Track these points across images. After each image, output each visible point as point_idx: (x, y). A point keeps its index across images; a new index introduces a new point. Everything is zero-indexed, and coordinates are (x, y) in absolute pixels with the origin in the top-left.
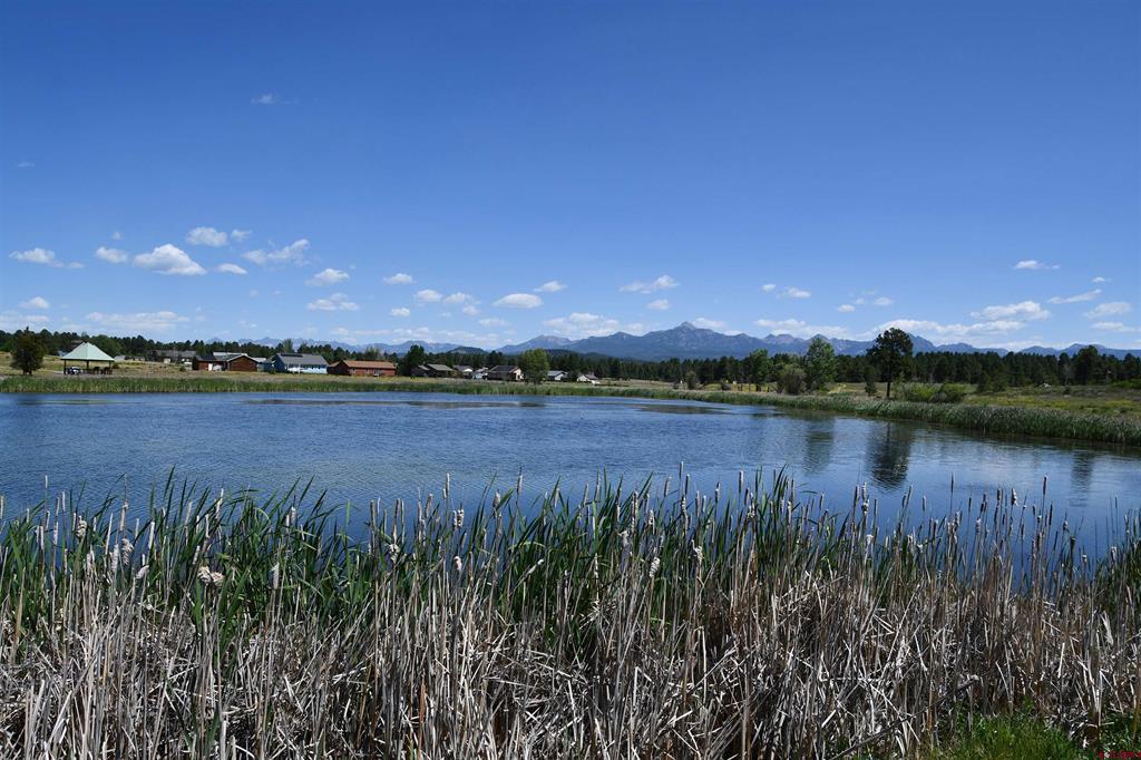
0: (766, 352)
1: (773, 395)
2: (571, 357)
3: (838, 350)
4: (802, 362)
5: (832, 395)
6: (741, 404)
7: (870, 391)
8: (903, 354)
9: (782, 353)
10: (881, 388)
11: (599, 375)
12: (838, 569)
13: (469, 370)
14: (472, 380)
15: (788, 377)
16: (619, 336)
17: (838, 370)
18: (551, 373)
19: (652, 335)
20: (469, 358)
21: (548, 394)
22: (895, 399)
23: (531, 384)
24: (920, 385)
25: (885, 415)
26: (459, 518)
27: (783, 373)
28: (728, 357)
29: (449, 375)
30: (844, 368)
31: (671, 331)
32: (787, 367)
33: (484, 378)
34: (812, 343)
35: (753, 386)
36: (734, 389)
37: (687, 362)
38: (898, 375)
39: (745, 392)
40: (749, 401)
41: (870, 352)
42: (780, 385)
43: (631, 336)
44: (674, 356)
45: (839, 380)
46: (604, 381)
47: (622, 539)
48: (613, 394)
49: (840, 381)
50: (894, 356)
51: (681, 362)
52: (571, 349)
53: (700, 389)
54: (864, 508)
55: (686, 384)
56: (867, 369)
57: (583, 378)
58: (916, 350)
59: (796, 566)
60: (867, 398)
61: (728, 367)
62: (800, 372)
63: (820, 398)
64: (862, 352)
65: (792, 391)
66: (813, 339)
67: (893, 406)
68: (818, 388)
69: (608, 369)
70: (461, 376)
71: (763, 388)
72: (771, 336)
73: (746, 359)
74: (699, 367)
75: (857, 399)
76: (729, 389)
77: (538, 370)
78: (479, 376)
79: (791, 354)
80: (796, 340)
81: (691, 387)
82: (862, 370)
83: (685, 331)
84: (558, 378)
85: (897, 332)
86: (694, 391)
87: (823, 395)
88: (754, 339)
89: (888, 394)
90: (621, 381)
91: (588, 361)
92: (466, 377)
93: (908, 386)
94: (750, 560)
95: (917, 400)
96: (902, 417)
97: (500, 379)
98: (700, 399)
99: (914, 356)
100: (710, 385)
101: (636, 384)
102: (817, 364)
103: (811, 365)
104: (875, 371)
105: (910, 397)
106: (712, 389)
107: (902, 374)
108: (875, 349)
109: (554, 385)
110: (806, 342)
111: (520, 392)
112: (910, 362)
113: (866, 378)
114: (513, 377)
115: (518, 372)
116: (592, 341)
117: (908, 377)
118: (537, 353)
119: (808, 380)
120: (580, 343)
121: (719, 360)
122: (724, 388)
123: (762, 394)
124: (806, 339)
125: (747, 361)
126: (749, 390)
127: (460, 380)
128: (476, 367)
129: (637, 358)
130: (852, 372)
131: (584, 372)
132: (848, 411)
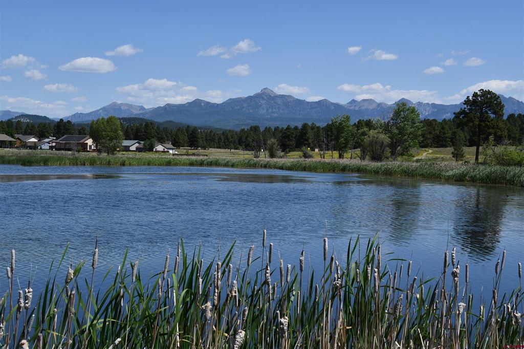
0: (348, 118)
1: (357, 162)
2: (146, 125)
3: (424, 114)
4: (386, 128)
5: (417, 161)
6: (324, 172)
7: (458, 156)
8: (492, 116)
9: (366, 118)
10: (469, 152)
11: (176, 144)
12: (430, 340)
13: (34, 140)
14: (38, 151)
15: (373, 143)
16: (197, 103)
17: (423, 135)
18: (126, 143)
19: (232, 103)
20: (33, 126)
21: (123, 164)
22: (484, 163)
23: (104, 155)
24: (512, 149)
25: (473, 180)
26: (26, 298)
27: (367, 140)
28: (310, 124)
29: (11, 145)
30: (430, 133)
31: (250, 97)
32: (372, 132)
33: (51, 148)
34: (396, 108)
35: (336, 154)
36: (316, 156)
37: (268, 130)
38: (487, 139)
39: (327, 160)
40: (332, 168)
41: (457, 115)
42: (363, 152)
43: (208, 103)
44: (254, 124)
45: (424, 145)
46: (183, 150)
47: (204, 311)
48: (192, 164)
49: (426, 146)
50: (483, 118)
51: (262, 129)
52: (147, 117)
53: (281, 157)
54: (454, 275)
55: (267, 152)
56: (454, 133)
57: (160, 148)
58: (507, 111)
59: (386, 337)
60: (454, 163)
61: (310, 135)
62: (384, 138)
63: (406, 164)
64: (449, 116)
65: (376, 158)
66: (397, 104)
67: (483, 170)
68: (402, 154)
69: (186, 138)
70: (25, 146)
71: (345, 155)
72: (354, 101)
73: (328, 126)
74: (281, 134)
75: (443, 164)
76: (310, 156)
77: (111, 139)
78: (46, 146)
79: (375, 119)
80: (380, 105)
81: (272, 155)
82: (449, 134)
83: (265, 97)
84: (133, 148)
85: (486, 94)
86: (275, 160)
87: (409, 161)
88: (337, 106)
89: (477, 159)
90: (200, 151)
91: (165, 129)
92: (31, 148)
93: (499, 149)
94: (337, 331)
95: (509, 165)
96: (492, 183)
97: (69, 150)
98: (281, 168)
99: (505, 118)
100: (291, 153)
101: (216, 154)
102: (401, 130)
103: (396, 131)
104: (462, 135)
105: (502, 161)
106: (294, 157)
107: (491, 138)
108: (463, 112)
109: (130, 155)
110: (390, 107)
111: (92, 162)
112: (501, 125)
113: (453, 142)
114: (84, 147)
115: (90, 142)
116: (169, 109)
117: (498, 140)
118: (110, 120)
119: (393, 146)
120: (157, 111)
121: (300, 127)
122: (306, 156)
123: (345, 161)
124: (390, 103)
125: (329, 128)
126: (331, 157)
127: (24, 152)
128: (41, 136)
129: (216, 126)
130: (438, 136)
131: (161, 141)
132: (435, 177)
